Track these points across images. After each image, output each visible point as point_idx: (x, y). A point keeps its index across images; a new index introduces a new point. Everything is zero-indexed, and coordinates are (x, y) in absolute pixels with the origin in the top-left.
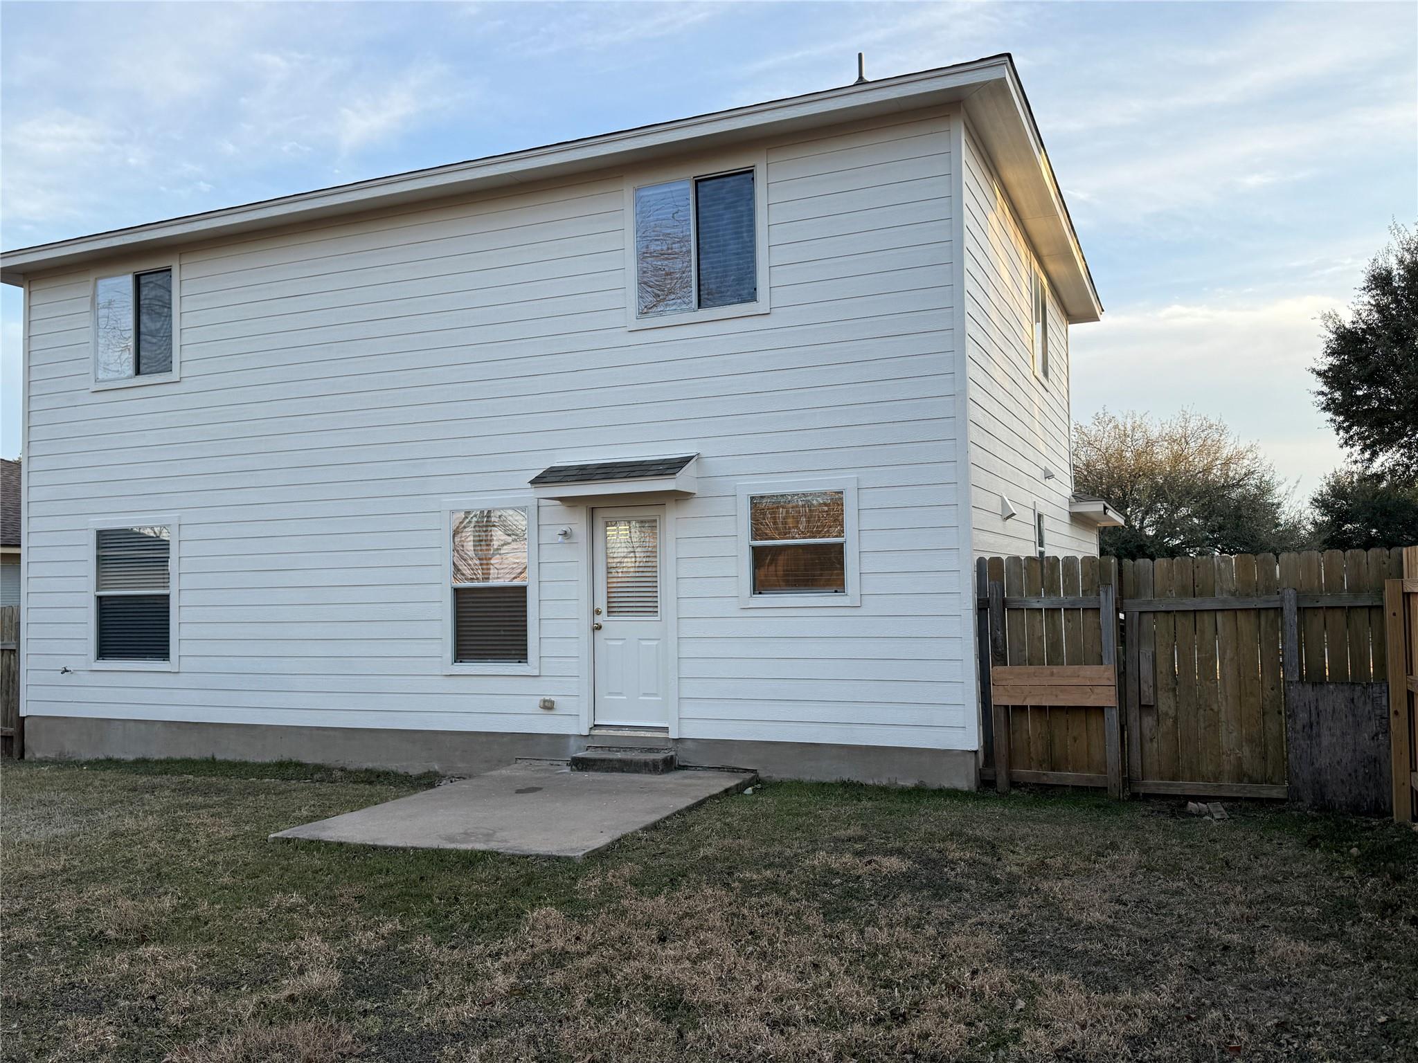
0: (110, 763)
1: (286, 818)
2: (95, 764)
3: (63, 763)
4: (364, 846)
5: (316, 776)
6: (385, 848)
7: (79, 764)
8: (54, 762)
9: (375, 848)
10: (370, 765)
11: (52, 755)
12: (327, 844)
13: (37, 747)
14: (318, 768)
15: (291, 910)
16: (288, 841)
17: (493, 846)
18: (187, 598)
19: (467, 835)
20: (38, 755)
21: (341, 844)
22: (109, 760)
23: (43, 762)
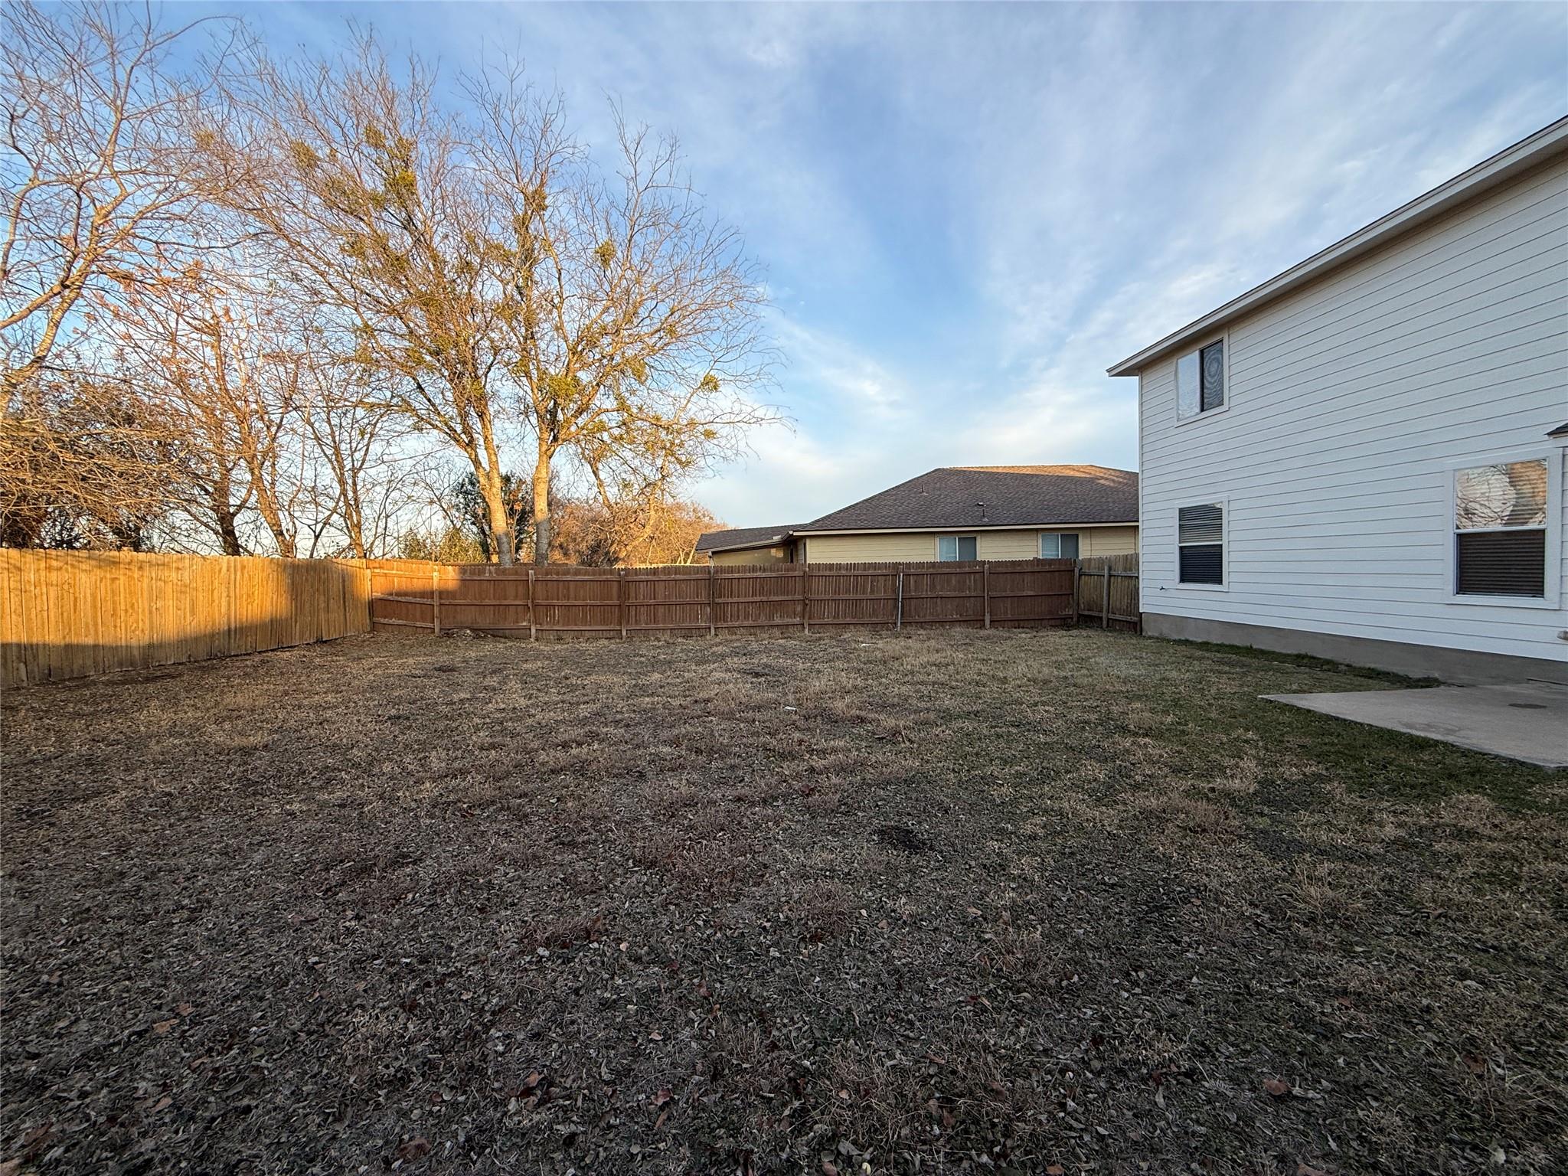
0: (1187, 643)
1: (1280, 688)
2: (1179, 642)
3: (1160, 639)
4: (1327, 715)
5: (1324, 667)
6: (1345, 720)
7: (1169, 641)
8: (1157, 638)
9: (1337, 719)
10: (1373, 666)
11: (1156, 635)
12: (1299, 709)
13: (1149, 630)
14: (1328, 662)
15: (1246, 741)
16: (1271, 701)
17: (1450, 739)
18: (1234, 546)
19: (1429, 727)
20: (1150, 634)
21: (1309, 711)
22: (1187, 641)
23: (1150, 638)
